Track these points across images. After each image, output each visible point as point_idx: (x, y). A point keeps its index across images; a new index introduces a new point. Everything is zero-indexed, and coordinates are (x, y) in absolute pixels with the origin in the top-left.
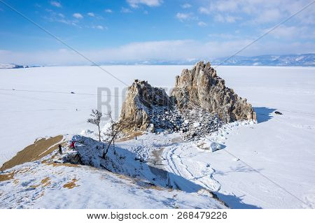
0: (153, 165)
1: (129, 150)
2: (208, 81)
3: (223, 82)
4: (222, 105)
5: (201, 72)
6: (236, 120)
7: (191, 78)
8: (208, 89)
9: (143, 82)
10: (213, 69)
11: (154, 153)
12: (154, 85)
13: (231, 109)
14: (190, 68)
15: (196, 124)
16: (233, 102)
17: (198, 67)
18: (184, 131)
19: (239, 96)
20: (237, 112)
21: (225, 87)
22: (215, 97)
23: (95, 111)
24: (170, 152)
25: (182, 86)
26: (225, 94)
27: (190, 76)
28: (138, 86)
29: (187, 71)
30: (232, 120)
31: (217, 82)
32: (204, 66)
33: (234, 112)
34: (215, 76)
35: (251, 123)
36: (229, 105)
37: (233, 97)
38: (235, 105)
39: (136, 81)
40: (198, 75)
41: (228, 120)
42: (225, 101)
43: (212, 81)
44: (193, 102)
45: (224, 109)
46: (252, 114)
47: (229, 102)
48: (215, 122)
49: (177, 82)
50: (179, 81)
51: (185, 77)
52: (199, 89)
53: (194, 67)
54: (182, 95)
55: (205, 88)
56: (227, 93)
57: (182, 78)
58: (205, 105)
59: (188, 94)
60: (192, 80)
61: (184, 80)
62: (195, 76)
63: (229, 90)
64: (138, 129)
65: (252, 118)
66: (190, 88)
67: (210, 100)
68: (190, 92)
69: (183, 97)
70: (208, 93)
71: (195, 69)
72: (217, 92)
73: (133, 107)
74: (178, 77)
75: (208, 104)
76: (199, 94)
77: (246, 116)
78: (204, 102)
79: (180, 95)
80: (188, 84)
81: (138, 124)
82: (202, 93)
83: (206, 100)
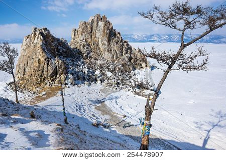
2: (108, 31)
3: (119, 34)
4: (122, 55)
6: (135, 69)
7: (89, 29)
8: (109, 41)
9: (46, 29)
10: (109, 22)
13: (130, 59)
16: (131, 53)
17: (96, 19)
19: (133, 47)
20: (135, 61)
21: (122, 39)
22: (116, 49)
29: (85, 23)
31: (115, 35)
32: (101, 19)
33: (132, 61)
34: (112, 28)
36: (128, 55)
37: (129, 47)
38: (132, 55)
40: (97, 27)
41: (131, 68)
42: (124, 52)
43: (112, 34)
44: (96, 53)
45: (124, 58)
46: (146, 63)
47: (127, 53)
49: (75, 35)
50: (76, 33)
51: (83, 29)
52: (100, 40)
53: (91, 20)
54: (84, 46)
55: (106, 39)
56: (125, 44)
57: (81, 30)
58: (107, 55)
59: (88, 45)
60: (91, 32)
61: (83, 32)
62: (94, 28)
63: (125, 42)
64: (53, 82)
65: (146, 66)
66: (89, 40)
67: (111, 50)
68: (90, 44)
69: (86, 48)
70: (109, 44)
71: (93, 21)
72: (117, 43)
73: (41, 56)
74: (76, 30)
75: (110, 54)
76: (100, 45)
77: (141, 65)
78: (107, 53)
79: (82, 47)
80: (88, 36)
81: (51, 76)
82: (104, 44)
83: (108, 50)
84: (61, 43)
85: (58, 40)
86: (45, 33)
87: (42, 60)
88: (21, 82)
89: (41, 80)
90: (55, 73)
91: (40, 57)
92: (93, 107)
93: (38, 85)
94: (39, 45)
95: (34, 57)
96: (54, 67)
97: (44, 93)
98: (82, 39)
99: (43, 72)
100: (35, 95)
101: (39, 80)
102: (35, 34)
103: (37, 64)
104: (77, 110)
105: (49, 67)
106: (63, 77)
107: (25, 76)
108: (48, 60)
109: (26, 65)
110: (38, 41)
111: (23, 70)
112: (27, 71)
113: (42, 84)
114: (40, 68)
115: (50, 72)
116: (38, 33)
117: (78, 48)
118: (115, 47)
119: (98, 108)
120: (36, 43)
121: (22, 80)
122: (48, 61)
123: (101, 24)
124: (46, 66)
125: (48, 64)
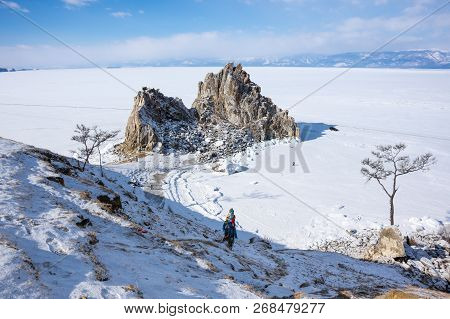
0: (149, 190)
1: (124, 173)
2: (237, 88)
3: (258, 90)
4: (256, 119)
5: (229, 76)
6: (274, 138)
7: (216, 84)
8: (238, 100)
9: (153, 90)
10: (245, 73)
11: (156, 177)
12: (167, 94)
13: (269, 122)
14: (216, 70)
15: (219, 143)
16: (271, 116)
17: (225, 70)
18: (202, 151)
19: (279, 107)
20: (275, 128)
21: (260, 96)
22: (247, 110)
23: (80, 126)
24: (176, 176)
25: (205, 94)
26: (260, 104)
27: (215, 82)
28: (146, 95)
29: (212, 75)
30: (267, 138)
31: (250, 89)
32: (234, 69)
33: (271, 127)
34: (249, 81)
35: (293, 141)
36: (265, 118)
37: (270, 108)
38: (273, 119)
39: (145, 89)
40: (225, 81)
41: (263, 137)
42: (260, 114)
43: (244, 88)
44: (219, 115)
45: (257, 123)
46: (294, 129)
47: (264, 115)
48: (244, 140)
49: (200, 90)
50: (202, 88)
51: (209, 84)
53: (221, 71)
54: (204, 105)
55: (233, 97)
56: (264, 103)
57: (205, 84)
58: (234, 119)
59: (212, 105)
60: (218, 88)
61: (208, 87)
62: (222, 83)
63: (266, 99)
64: (144, 149)
65: (294, 134)
66: (215, 98)
67: (240, 112)
68: (215, 103)
69: (206, 108)
70: (238, 104)
72: (250, 102)
74: (202, 83)
75: (237, 117)
76: (226, 106)
77: (286, 133)
78: (233, 115)
79: (201, 107)
80: (213, 93)
81: (143, 143)
82: (230, 104)
83: (235, 112)
84: (174, 103)
85: (171, 99)
87: (138, 126)
89: (135, 145)
90: (146, 140)
91: (136, 123)
96: (145, 135)
98: (205, 96)
99: (136, 138)
103: (134, 130)
105: (141, 135)
106: (151, 145)
110: (142, 104)
113: (134, 150)
114: (135, 134)
115: (141, 139)
117: (197, 108)
118: (245, 107)
122: (142, 128)
123: (229, 78)
125: (140, 131)
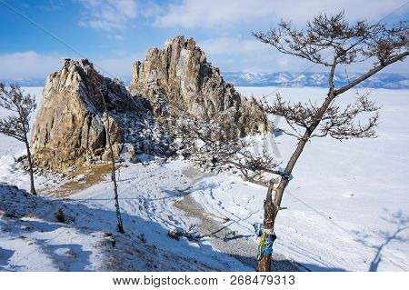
2: (198, 66)
3: (218, 71)
5: (183, 51)
6: (246, 134)
7: (164, 63)
8: (199, 84)
10: (199, 50)
13: (237, 116)
17: (176, 44)
18: (185, 155)
19: (242, 95)
20: (245, 121)
21: (222, 81)
22: (211, 98)
25: (148, 77)
26: (225, 91)
27: (164, 61)
29: (157, 51)
30: (243, 134)
31: (210, 72)
32: (186, 44)
33: (241, 120)
34: (205, 61)
36: (233, 108)
37: (235, 96)
38: (241, 110)
40: (177, 58)
41: (238, 133)
42: (226, 104)
43: (204, 72)
44: (176, 105)
45: (227, 115)
46: (265, 123)
49: (138, 73)
50: (141, 70)
51: (153, 63)
52: (183, 82)
53: (168, 46)
54: (155, 93)
55: (195, 80)
56: (228, 89)
57: (149, 63)
58: (195, 110)
59: (162, 91)
60: (167, 68)
61: (152, 68)
62: (173, 61)
63: (229, 86)
64: (99, 157)
65: (266, 129)
66: (164, 82)
67: (203, 101)
68: (166, 89)
69: (157, 96)
70: (200, 89)
71: (171, 48)
72: (214, 87)
73: (77, 109)
74: (139, 63)
75: (200, 107)
76: (184, 91)
77: (257, 127)
78: (195, 105)
79: (150, 94)
80: (161, 75)
81: (95, 146)
82: (190, 90)
83: (198, 101)
84: (114, 87)
85: (108, 80)
86: (85, 69)
87: (79, 117)
88: (41, 156)
89: (77, 152)
90: (102, 140)
91: (75, 111)
92: (170, 203)
93: (70, 162)
94: (74, 91)
95: (65, 111)
96: (100, 130)
97: (81, 176)
98: (150, 80)
99: (80, 138)
100: (66, 180)
101: (73, 153)
102: (67, 70)
103: (70, 125)
104: (140, 207)
105: (92, 131)
106: (115, 147)
107: (47, 145)
108: (89, 117)
109: (49, 126)
110: (73, 82)
111: (44, 134)
112: (52, 136)
113: (79, 161)
114: (75, 132)
115: (94, 139)
116: (72, 69)
117: (144, 95)
118: (210, 94)
119: (178, 205)
120: (69, 87)
121: (42, 152)
122: (90, 119)
123: (185, 53)
124: (85, 127)
125: (89, 124)
